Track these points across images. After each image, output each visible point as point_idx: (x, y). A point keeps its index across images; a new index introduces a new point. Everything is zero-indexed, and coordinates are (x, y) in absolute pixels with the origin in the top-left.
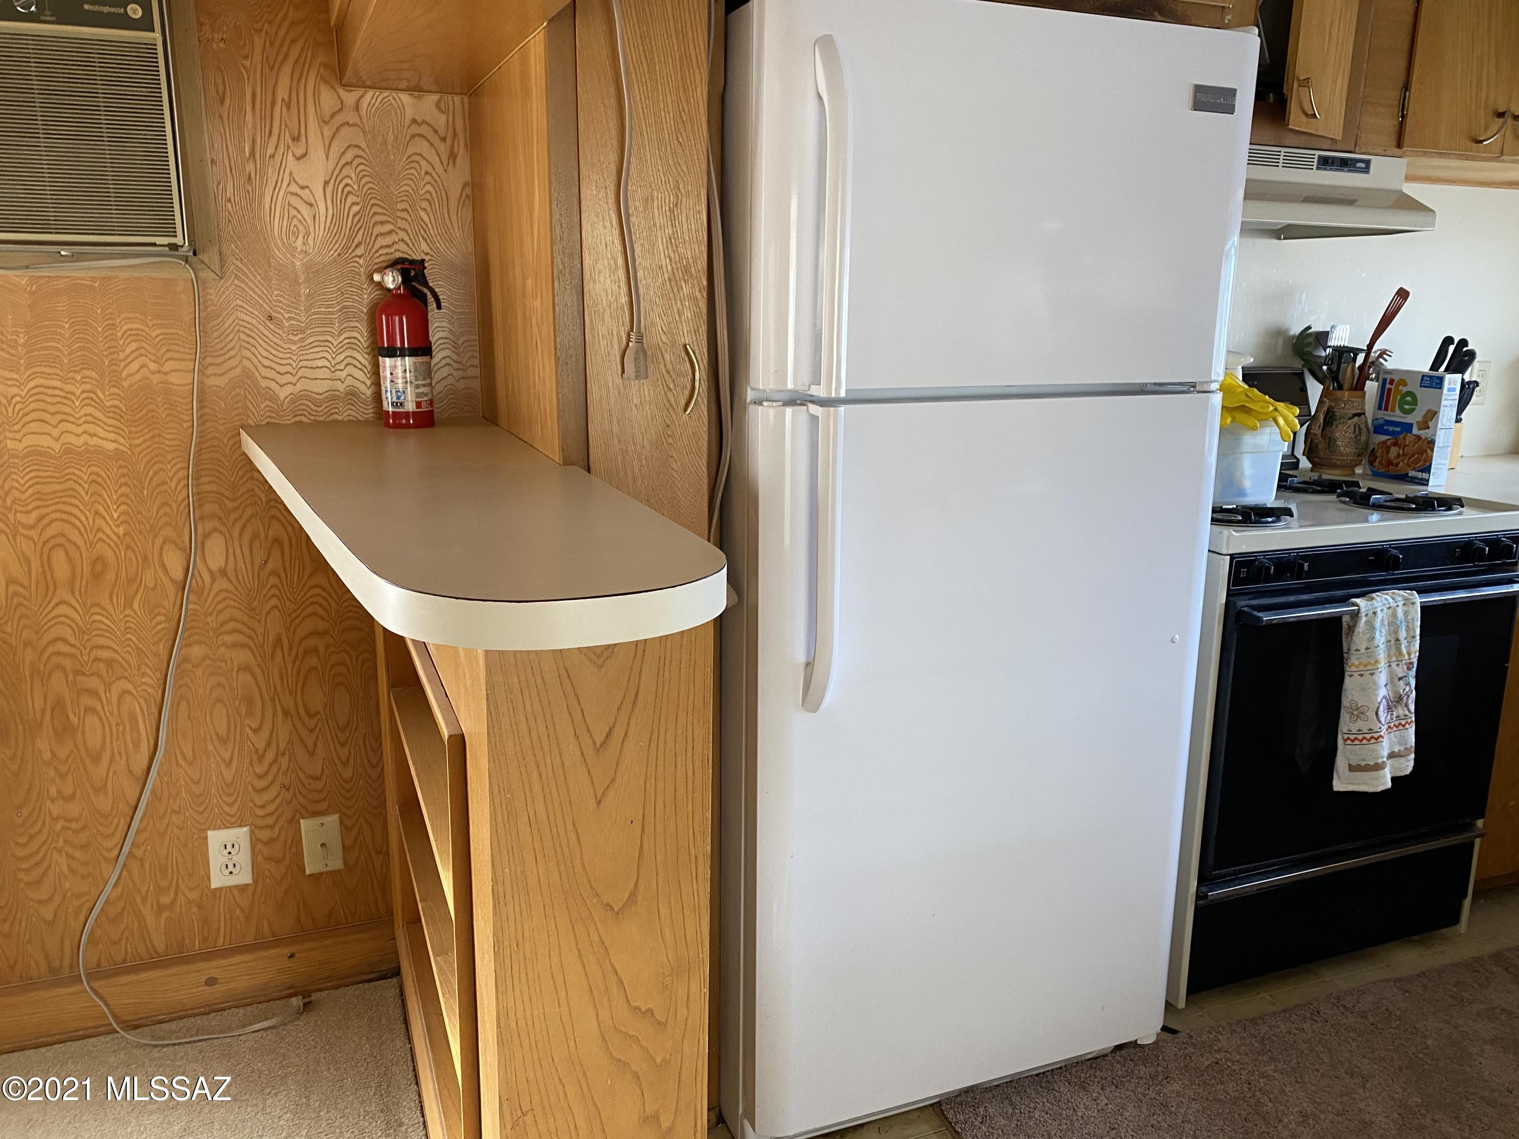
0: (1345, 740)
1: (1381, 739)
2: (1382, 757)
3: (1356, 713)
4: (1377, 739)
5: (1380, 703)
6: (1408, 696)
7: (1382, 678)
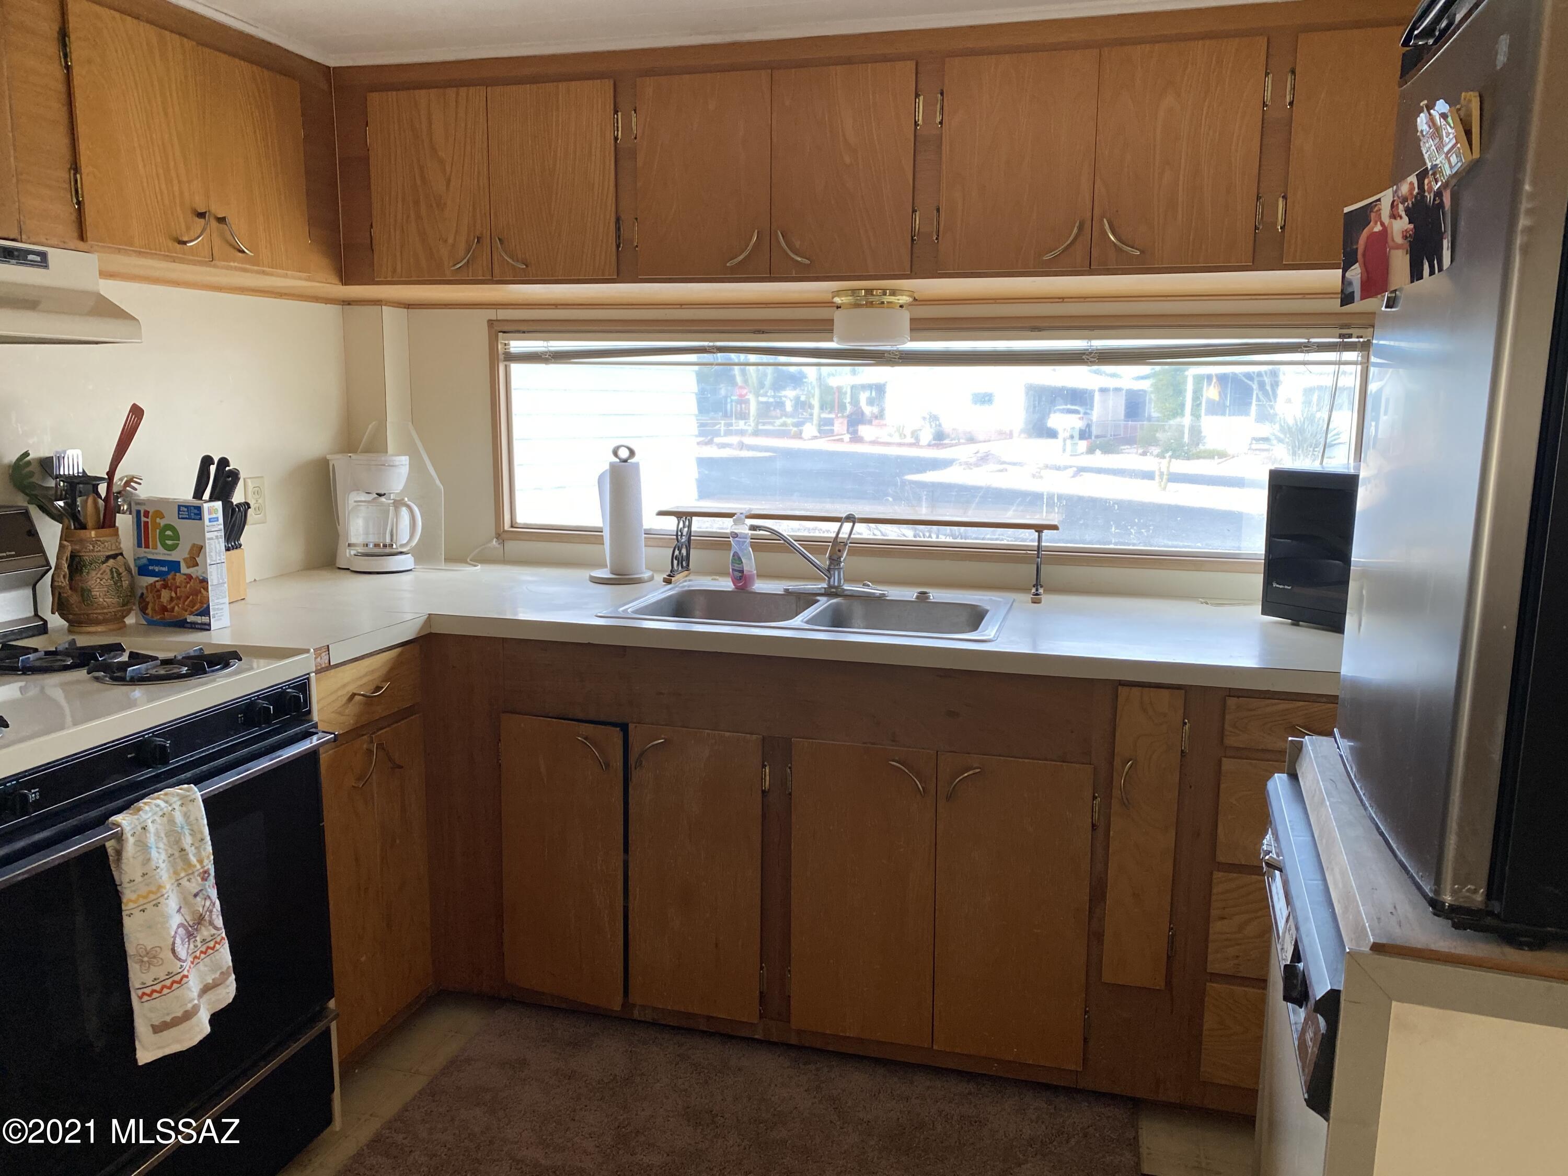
0: (141, 998)
1: (185, 980)
2: (193, 1000)
3: (146, 959)
4: (179, 982)
5: (174, 937)
6: (211, 912)
7: (172, 903)
